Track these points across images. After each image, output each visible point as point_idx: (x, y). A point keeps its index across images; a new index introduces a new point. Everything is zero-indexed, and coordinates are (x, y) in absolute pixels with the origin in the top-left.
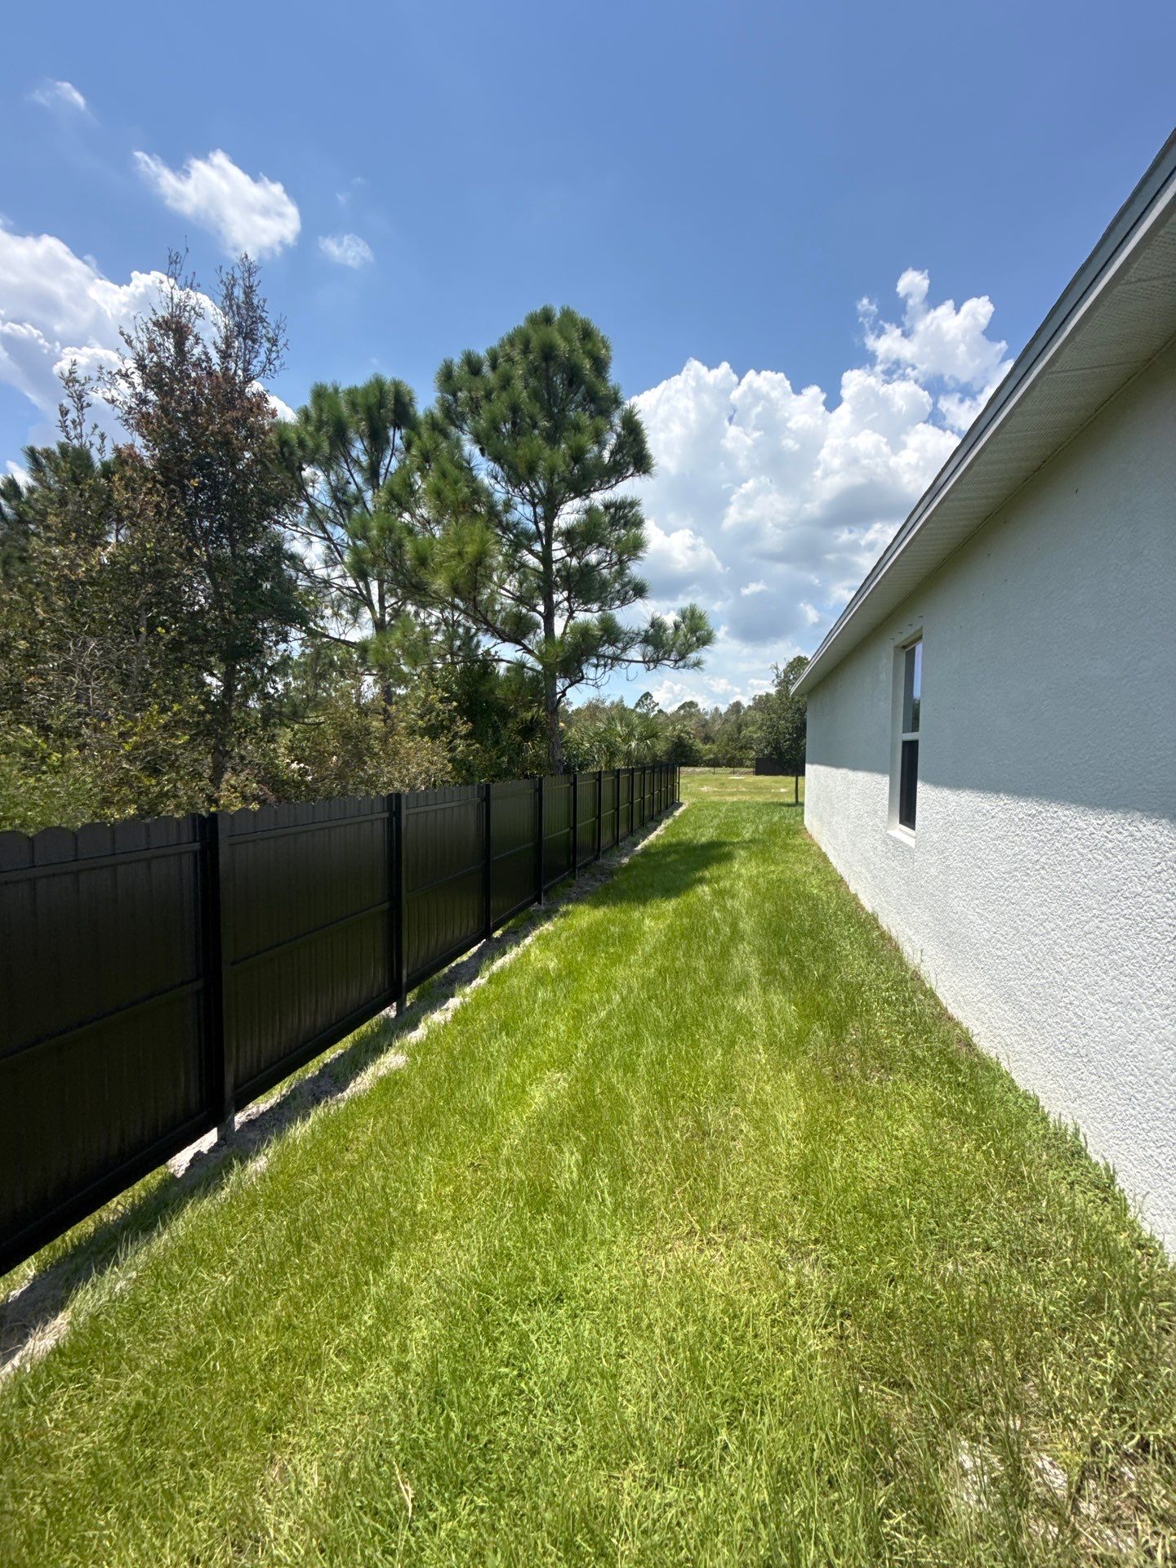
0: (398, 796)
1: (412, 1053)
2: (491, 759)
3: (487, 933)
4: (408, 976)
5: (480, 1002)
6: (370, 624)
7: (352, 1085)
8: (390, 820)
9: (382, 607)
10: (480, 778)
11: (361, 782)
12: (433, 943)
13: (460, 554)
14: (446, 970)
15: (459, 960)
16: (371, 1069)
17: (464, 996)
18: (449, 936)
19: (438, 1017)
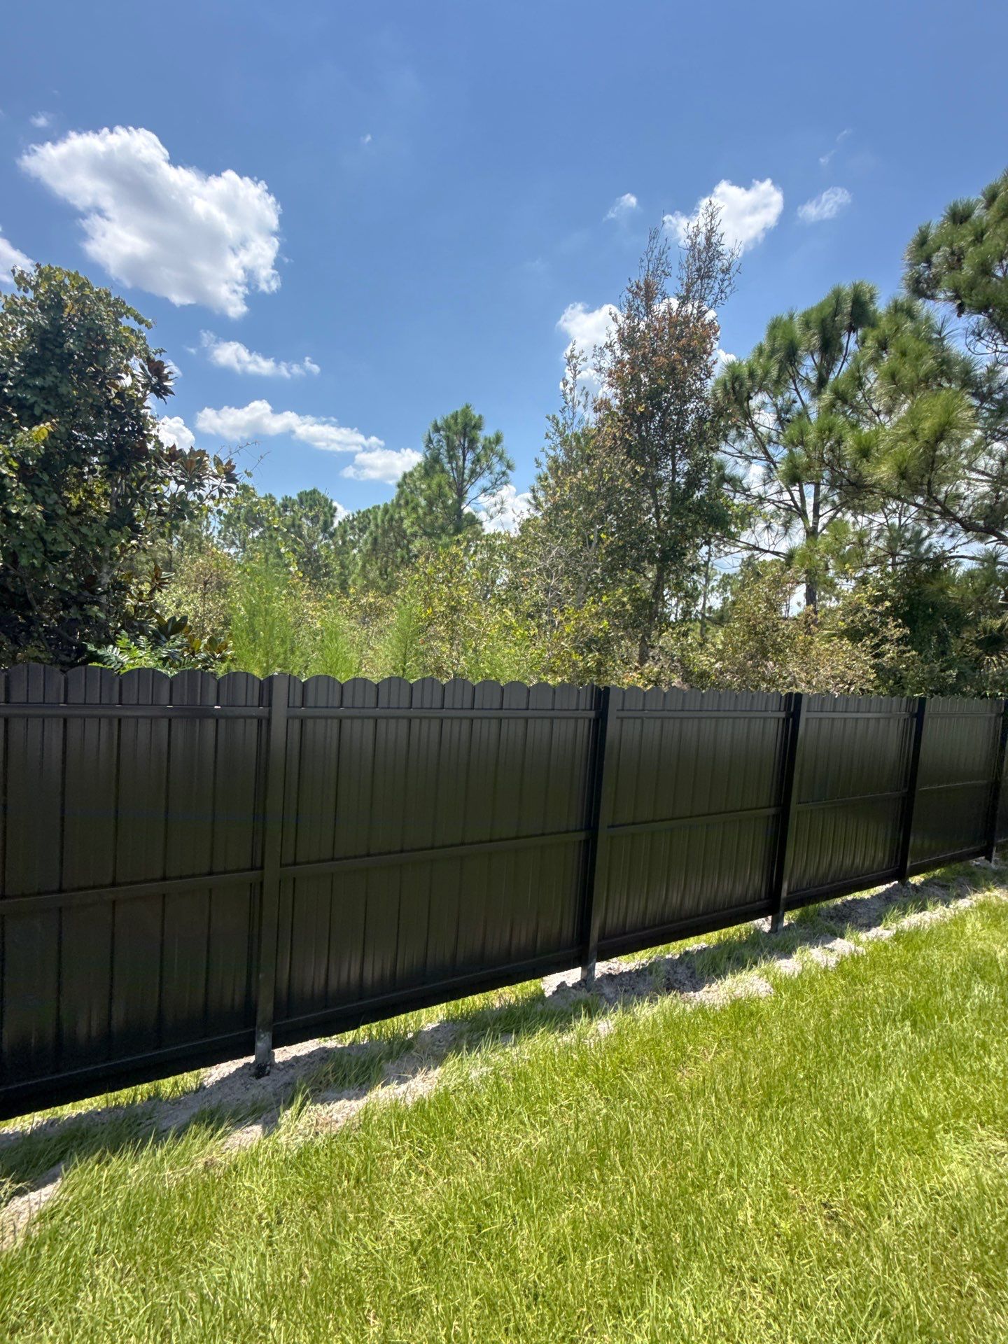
0: (799, 696)
1: (780, 985)
2: (931, 672)
3: (901, 874)
4: (789, 893)
5: (877, 960)
6: (802, 533)
7: (706, 989)
8: (786, 720)
9: (817, 515)
10: (913, 692)
11: (764, 679)
12: (825, 862)
13: (914, 433)
14: (839, 901)
15: (857, 895)
16: (729, 981)
17: (858, 943)
18: (848, 862)
19: (817, 956)
